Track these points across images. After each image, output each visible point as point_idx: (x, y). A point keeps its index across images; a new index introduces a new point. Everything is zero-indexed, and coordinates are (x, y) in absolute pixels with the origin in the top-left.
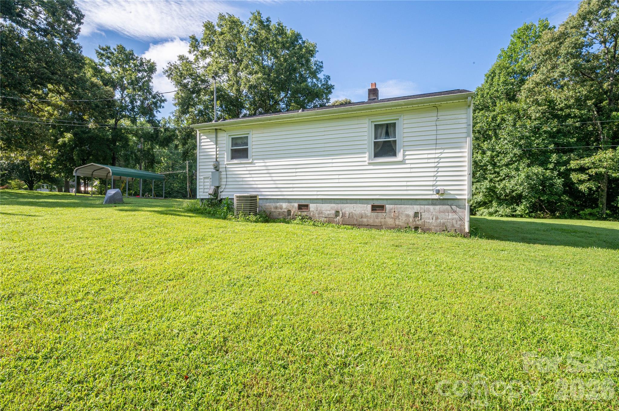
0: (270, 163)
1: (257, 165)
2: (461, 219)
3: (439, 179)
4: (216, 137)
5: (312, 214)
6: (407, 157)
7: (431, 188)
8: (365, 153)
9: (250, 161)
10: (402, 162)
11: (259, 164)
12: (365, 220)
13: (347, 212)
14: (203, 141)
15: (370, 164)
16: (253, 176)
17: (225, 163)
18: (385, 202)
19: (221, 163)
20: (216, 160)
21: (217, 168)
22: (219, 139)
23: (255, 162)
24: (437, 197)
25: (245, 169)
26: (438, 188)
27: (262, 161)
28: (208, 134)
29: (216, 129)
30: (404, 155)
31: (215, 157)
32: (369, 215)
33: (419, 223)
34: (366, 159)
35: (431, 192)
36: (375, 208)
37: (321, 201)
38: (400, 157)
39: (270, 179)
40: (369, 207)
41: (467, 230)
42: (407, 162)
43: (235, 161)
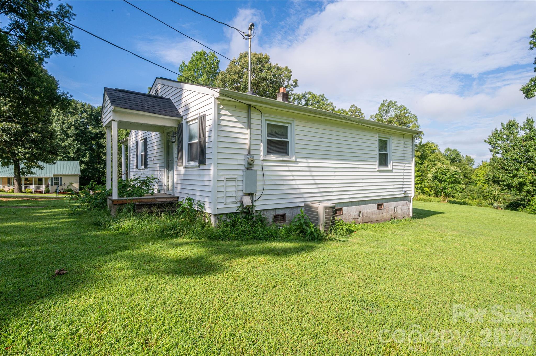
0: (314, 163)
1: (300, 164)
2: (409, 209)
3: (405, 183)
4: (249, 117)
5: (344, 217)
6: (394, 167)
7: (401, 189)
8: (376, 161)
9: (294, 159)
10: (391, 171)
11: (302, 163)
12: (374, 216)
13: (365, 212)
15: (379, 171)
16: (296, 178)
17: (262, 158)
18: (383, 200)
19: (255, 157)
20: (249, 153)
21: (249, 166)
22: (252, 121)
23: (298, 160)
24: (403, 195)
25: (286, 169)
26: (404, 189)
27: (305, 160)
28: (234, 109)
29: (249, 106)
30: (393, 166)
31: (247, 147)
32: (376, 212)
33: (396, 214)
34: (377, 167)
35: (401, 193)
36: (380, 206)
37: (350, 204)
38: (390, 167)
39: (313, 182)
40: (376, 205)
41: (411, 215)
42: (394, 171)
43: (273, 157)
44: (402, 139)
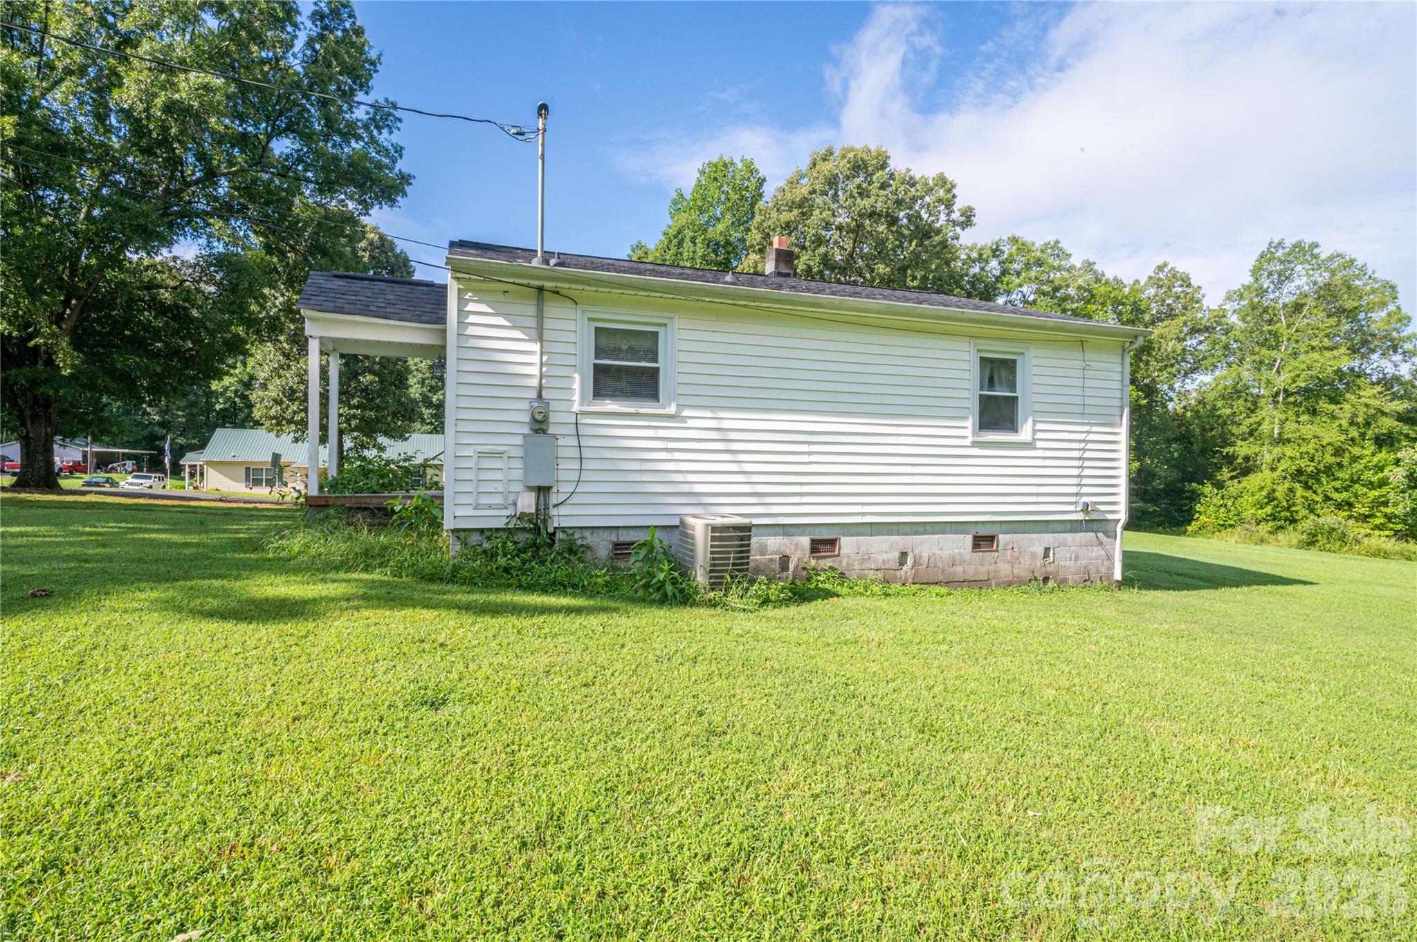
0: (732, 420)
1: (690, 423)
2: (1110, 558)
3: (1085, 481)
4: (540, 316)
5: (844, 564)
6: (1039, 435)
7: (1073, 499)
8: (965, 418)
9: (672, 409)
10: (1029, 445)
11: (699, 421)
12: (959, 569)
13: (925, 555)
14: (472, 319)
15: (975, 444)
16: (678, 456)
17: (576, 408)
18: (998, 526)
19: (553, 406)
20: (540, 396)
21: (540, 425)
22: (547, 324)
23: (686, 413)
24: (1081, 516)
25: (651, 433)
26: (1085, 499)
27: (709, 414)
28: (501, 298)
29: (541, 289)
30: (1035, 431)
31: (535, 382)
32: (967, 557)
33: (1051, 568)
34: (968, 432)
35: (1072, 508)
36: (983, 541)
37: (868, 529)
38: (1025, 434)
39: (734, 467)
40: (969, 539)
41: (1118, 576)
42: (1039, 444)
43: (611, 406)
44: (1079, 355)
